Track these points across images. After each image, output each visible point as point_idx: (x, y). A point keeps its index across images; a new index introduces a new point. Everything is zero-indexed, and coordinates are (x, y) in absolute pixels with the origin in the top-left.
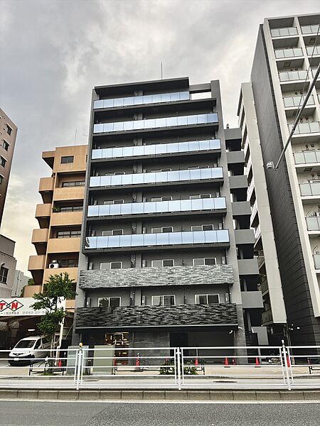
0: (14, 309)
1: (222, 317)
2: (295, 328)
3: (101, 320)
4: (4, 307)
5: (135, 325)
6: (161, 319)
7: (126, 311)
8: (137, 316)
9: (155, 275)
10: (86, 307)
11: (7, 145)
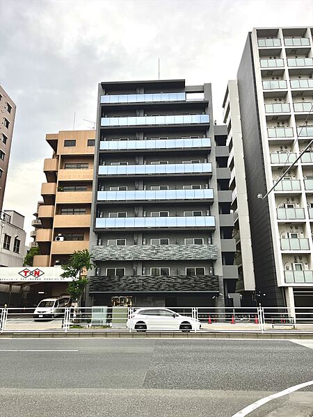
0: (37, 276)
1: (207, 285)
2: (262, 294)
3: (110, 286)
4: (28, 274)
5: (138, 291)
6: (159, 287)
7: (130, 280)
8: (140, 284)
9: (154, 252)
10: (96, 276)
11: (8, 123)
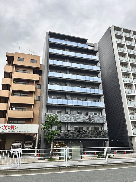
0: (12, 129)
1: (103, 136)
3: (56, 136)
4: (7, 128)
5: (71, 138)
6: (81, 136)
7: (67, 132)
8: (71, 134)
9: (78, 118)
